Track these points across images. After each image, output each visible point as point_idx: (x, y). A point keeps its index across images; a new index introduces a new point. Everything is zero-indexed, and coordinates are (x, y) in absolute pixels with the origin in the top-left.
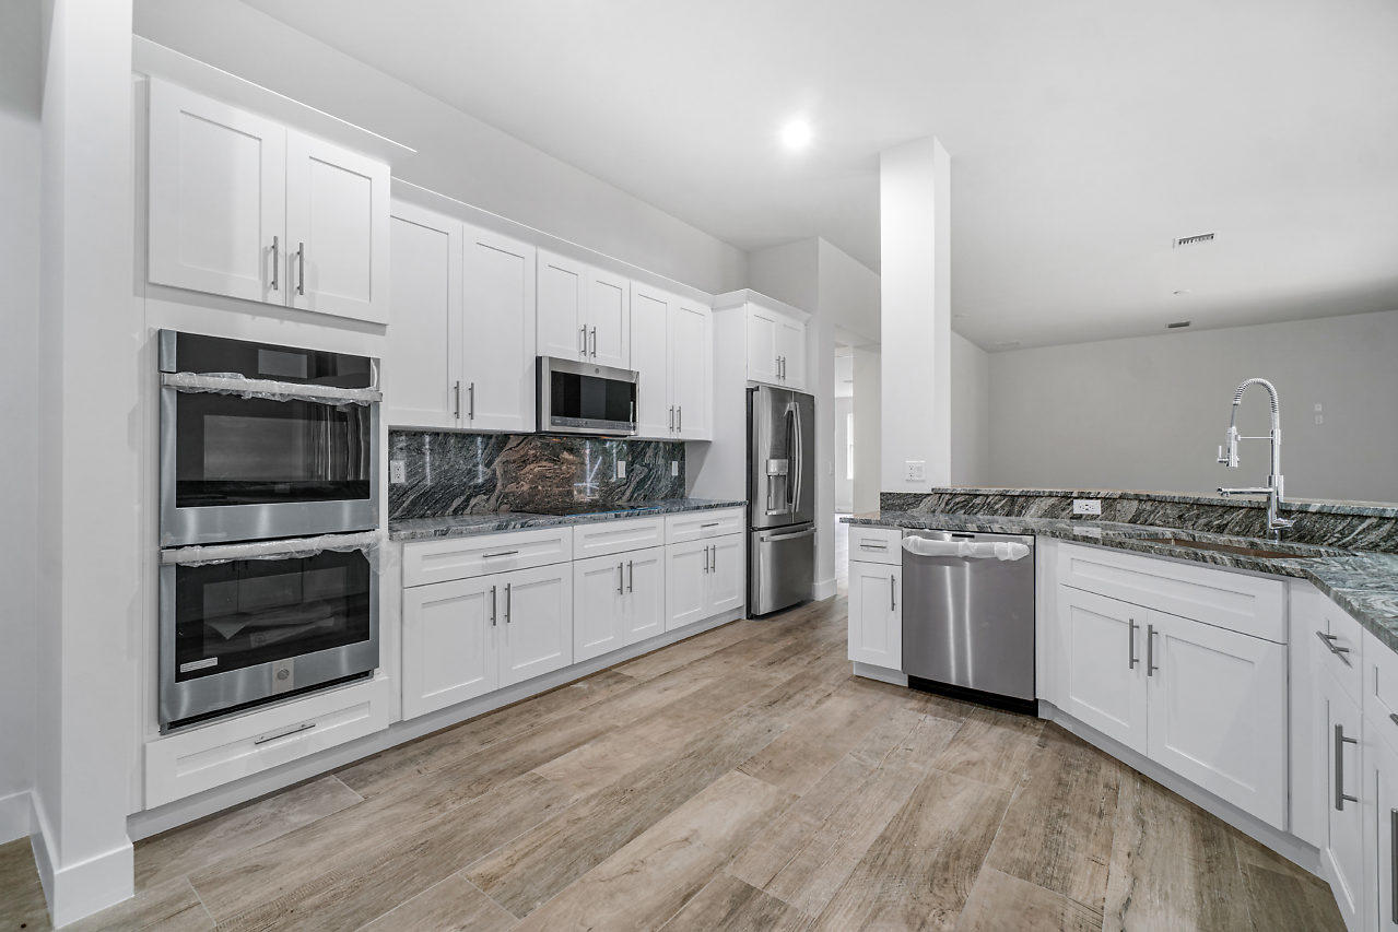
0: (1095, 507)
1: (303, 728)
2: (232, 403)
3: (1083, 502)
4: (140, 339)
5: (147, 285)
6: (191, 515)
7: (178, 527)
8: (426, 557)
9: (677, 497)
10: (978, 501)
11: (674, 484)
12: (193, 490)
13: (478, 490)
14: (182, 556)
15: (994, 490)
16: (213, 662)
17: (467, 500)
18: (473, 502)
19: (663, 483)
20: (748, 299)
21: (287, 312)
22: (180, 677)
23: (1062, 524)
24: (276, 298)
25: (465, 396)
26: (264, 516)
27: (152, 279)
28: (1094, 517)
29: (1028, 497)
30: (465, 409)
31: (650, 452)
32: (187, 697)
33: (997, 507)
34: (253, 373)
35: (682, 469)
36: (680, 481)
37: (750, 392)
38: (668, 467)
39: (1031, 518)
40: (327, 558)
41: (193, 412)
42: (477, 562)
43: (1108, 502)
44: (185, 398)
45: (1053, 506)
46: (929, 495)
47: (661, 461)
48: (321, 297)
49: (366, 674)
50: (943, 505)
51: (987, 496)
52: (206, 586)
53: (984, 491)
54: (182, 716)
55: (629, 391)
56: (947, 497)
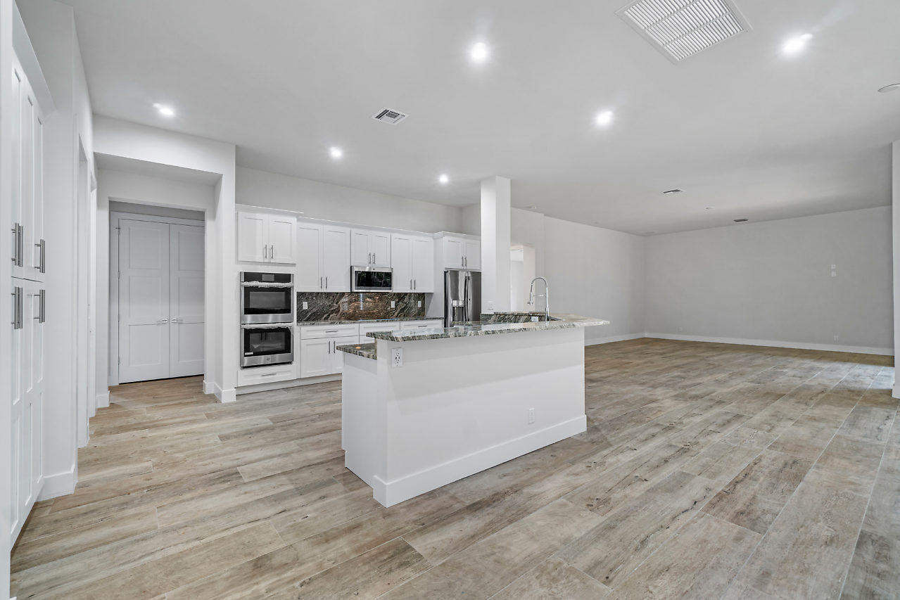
1: (273, 374)
2: (256, 289)
4: (236, 274)
5: (238, 262)
6: (249, 316)
7: (245, 320)
8: (308, 331)
9: (421, 314)
11: (419, 310)
12: (248, 311)
13: (333, 312)
14: (246, 326)
16: (252, 353)
17: (329, 315)
18: (331, 316)
19: (413, 310)
20: (444, 235)
21: (270, 263)
22: (245, 356)
24: (266, 261)
25: (324, 281)
26: (270, 317)
27: (239, 260)
30: (324, 285)
31: (407, 297)
32: (246, 361)
34: (261, 281)
35: (423, 304)
36: (423, 308)
37: (445, 272)
38: (416, 304)
40: (279, 330)
41: (248, 290)
42: (323, 334)
44: (246, 288)
47: (412, 301)
48: (277, 259)
49: (290, 363)
50: (497, 319)
52: (251, 334)
54: (245, 365)
55: (389, 275)
56: (498, 315)
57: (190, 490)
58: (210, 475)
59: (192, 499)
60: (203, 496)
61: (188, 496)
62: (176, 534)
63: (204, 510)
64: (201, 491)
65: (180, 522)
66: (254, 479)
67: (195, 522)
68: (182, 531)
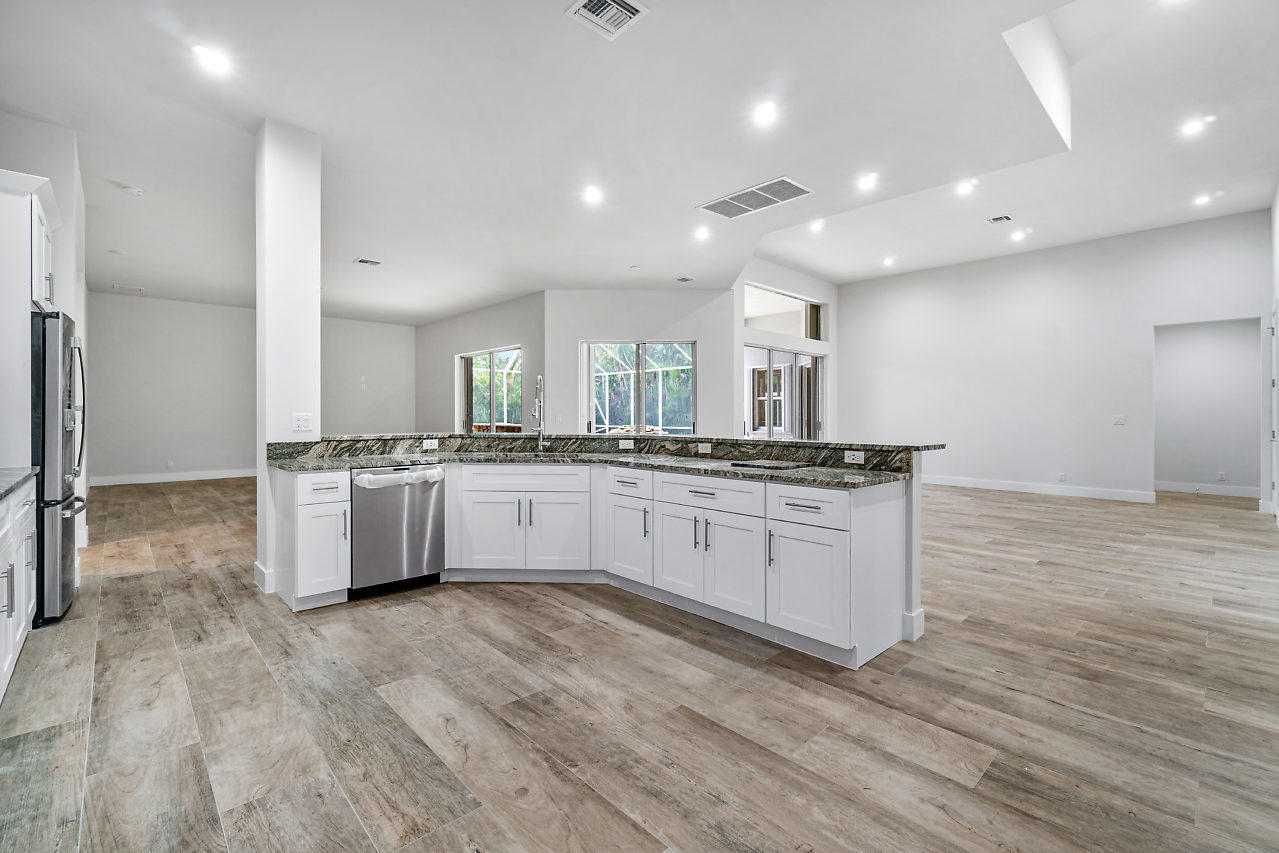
0: (434, 444)
3: (429, 441)
10: (359, 445)
15: (373, 436)
23: (417, 456)
28: (434, 450)
29: (395, 440)
33: (374, 449)
39: (399, 454)
43: (442, 440)
45: (411, 446)
46: (317, 443)
50: (330, 451)
51: (367, 441)
53: (366, 436)
56: (335, 443)
57: (1108, 810)
58: (1040, 813)
59: (1115, 790)
60: (1091, 780)
61: (1118, 802)
62: (1172, 755)
63: (1109, 757)
64: (1088, 793)
65: (1158, 768)
66: (981, 746)
67: (1136, 752)
68: (1161, 753)
